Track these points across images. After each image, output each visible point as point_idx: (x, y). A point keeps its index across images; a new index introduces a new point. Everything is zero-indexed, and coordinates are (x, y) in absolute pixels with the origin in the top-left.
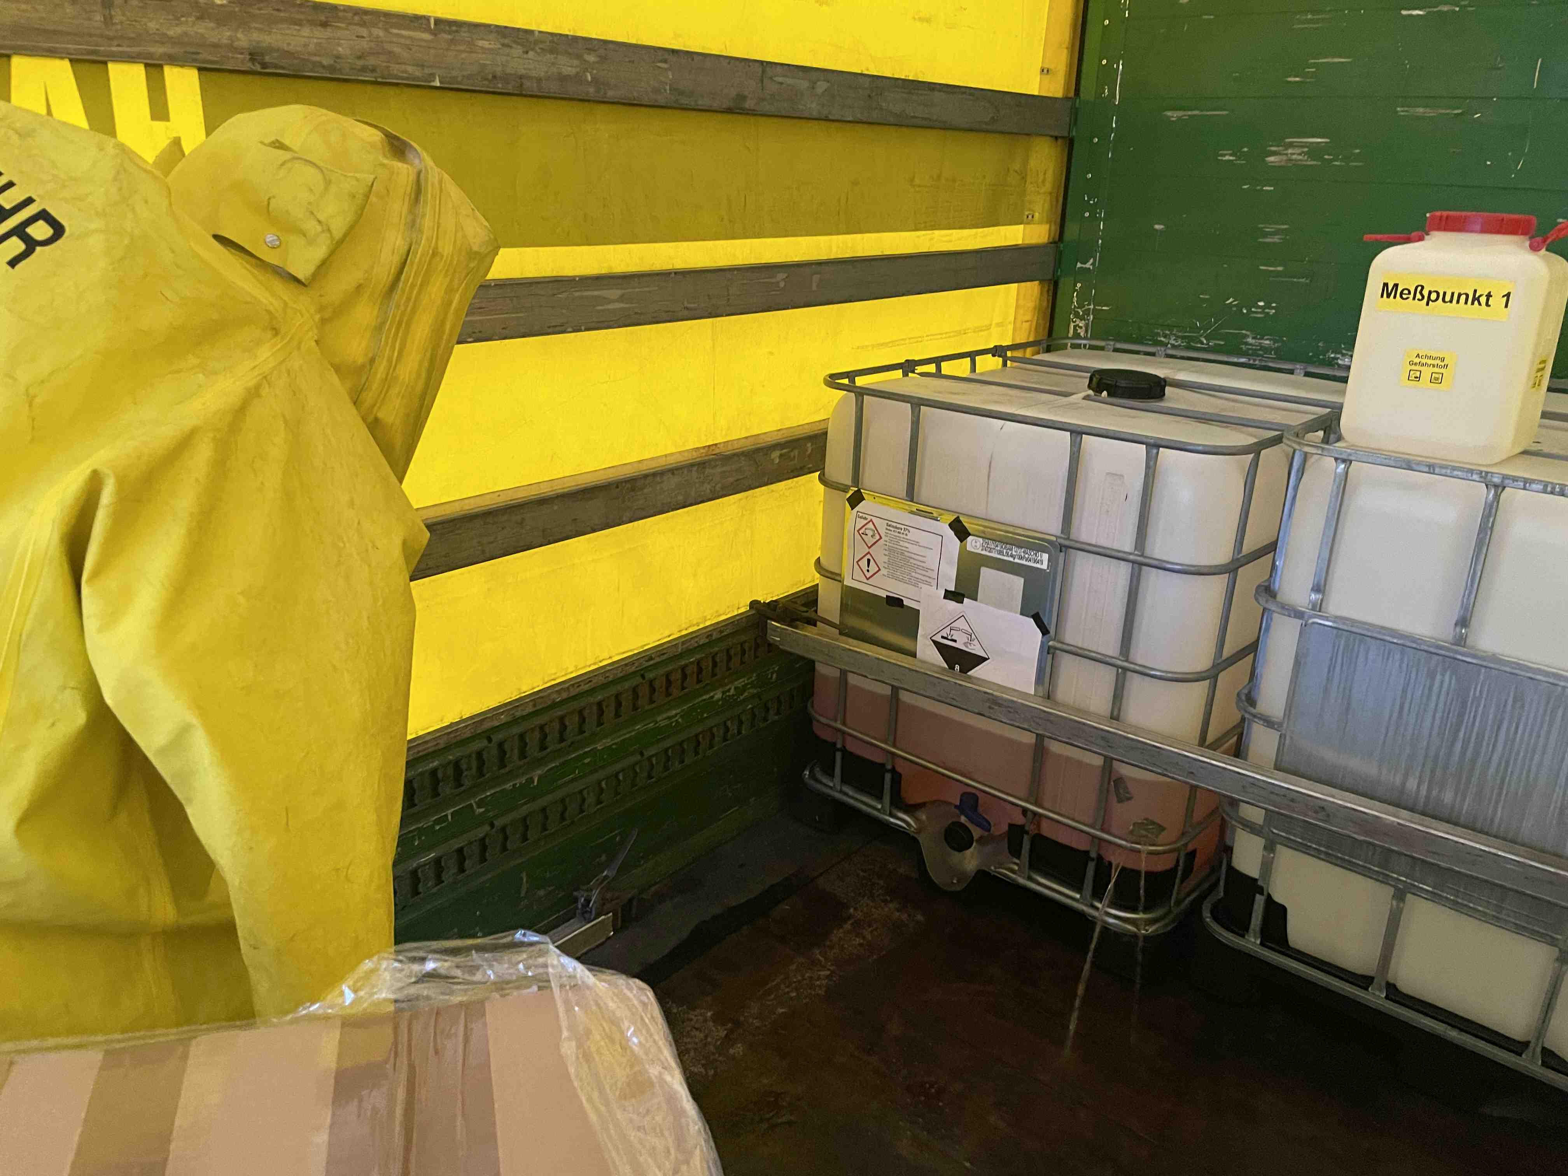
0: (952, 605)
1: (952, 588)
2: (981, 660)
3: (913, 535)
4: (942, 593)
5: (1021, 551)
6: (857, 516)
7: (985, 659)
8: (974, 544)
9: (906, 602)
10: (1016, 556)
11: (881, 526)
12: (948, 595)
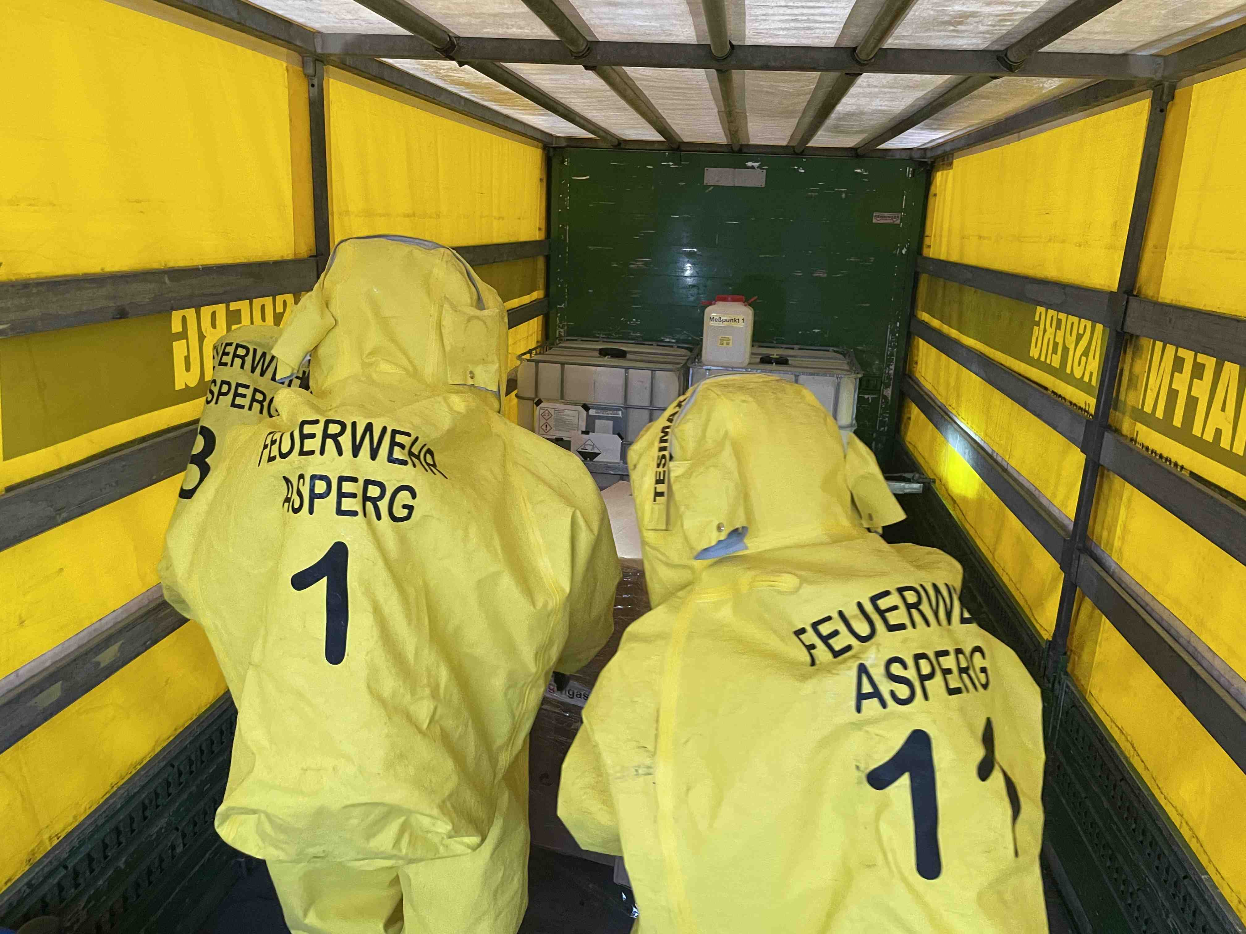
0: (585, 436)
1: (584, 430)
2: (597, 454)
3: (566, 412)
4: (580, 432)
5: (611, 412)
6: (540, 409)
7: (599, 454)
8: (592, 412)
9: (565, 439)
10: (610, 414)
11: (552, 411)
12: (583, 432)
